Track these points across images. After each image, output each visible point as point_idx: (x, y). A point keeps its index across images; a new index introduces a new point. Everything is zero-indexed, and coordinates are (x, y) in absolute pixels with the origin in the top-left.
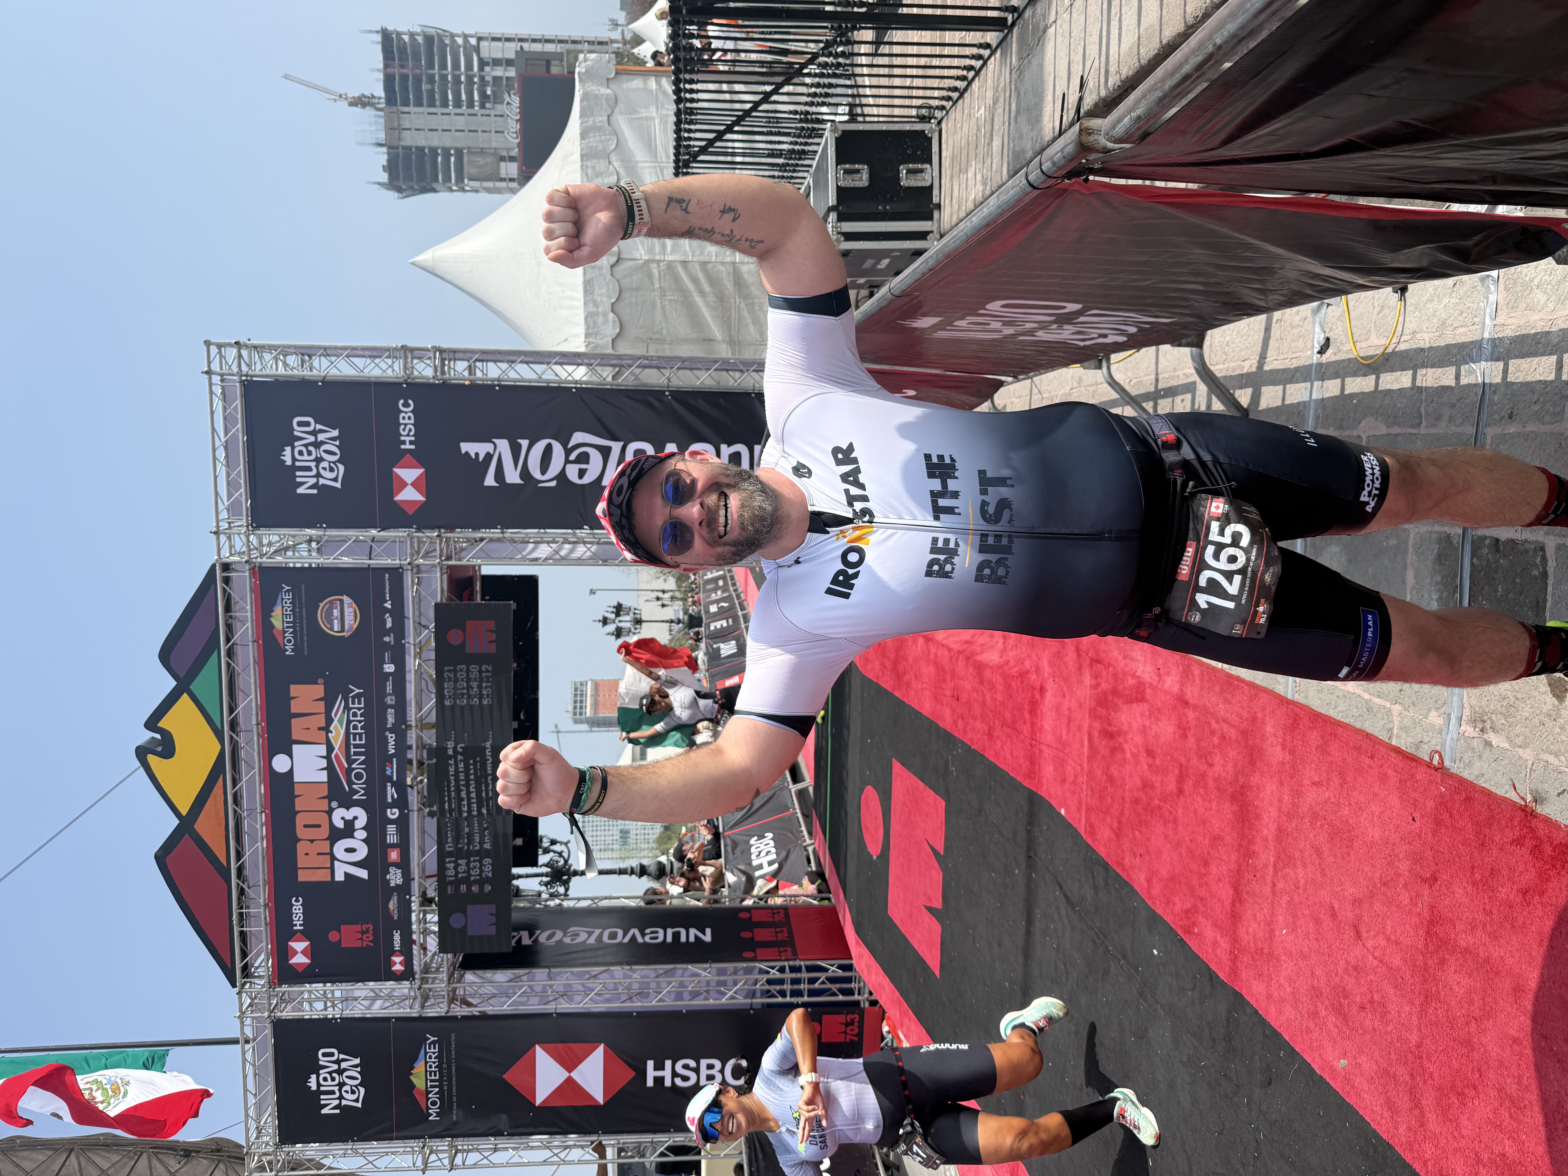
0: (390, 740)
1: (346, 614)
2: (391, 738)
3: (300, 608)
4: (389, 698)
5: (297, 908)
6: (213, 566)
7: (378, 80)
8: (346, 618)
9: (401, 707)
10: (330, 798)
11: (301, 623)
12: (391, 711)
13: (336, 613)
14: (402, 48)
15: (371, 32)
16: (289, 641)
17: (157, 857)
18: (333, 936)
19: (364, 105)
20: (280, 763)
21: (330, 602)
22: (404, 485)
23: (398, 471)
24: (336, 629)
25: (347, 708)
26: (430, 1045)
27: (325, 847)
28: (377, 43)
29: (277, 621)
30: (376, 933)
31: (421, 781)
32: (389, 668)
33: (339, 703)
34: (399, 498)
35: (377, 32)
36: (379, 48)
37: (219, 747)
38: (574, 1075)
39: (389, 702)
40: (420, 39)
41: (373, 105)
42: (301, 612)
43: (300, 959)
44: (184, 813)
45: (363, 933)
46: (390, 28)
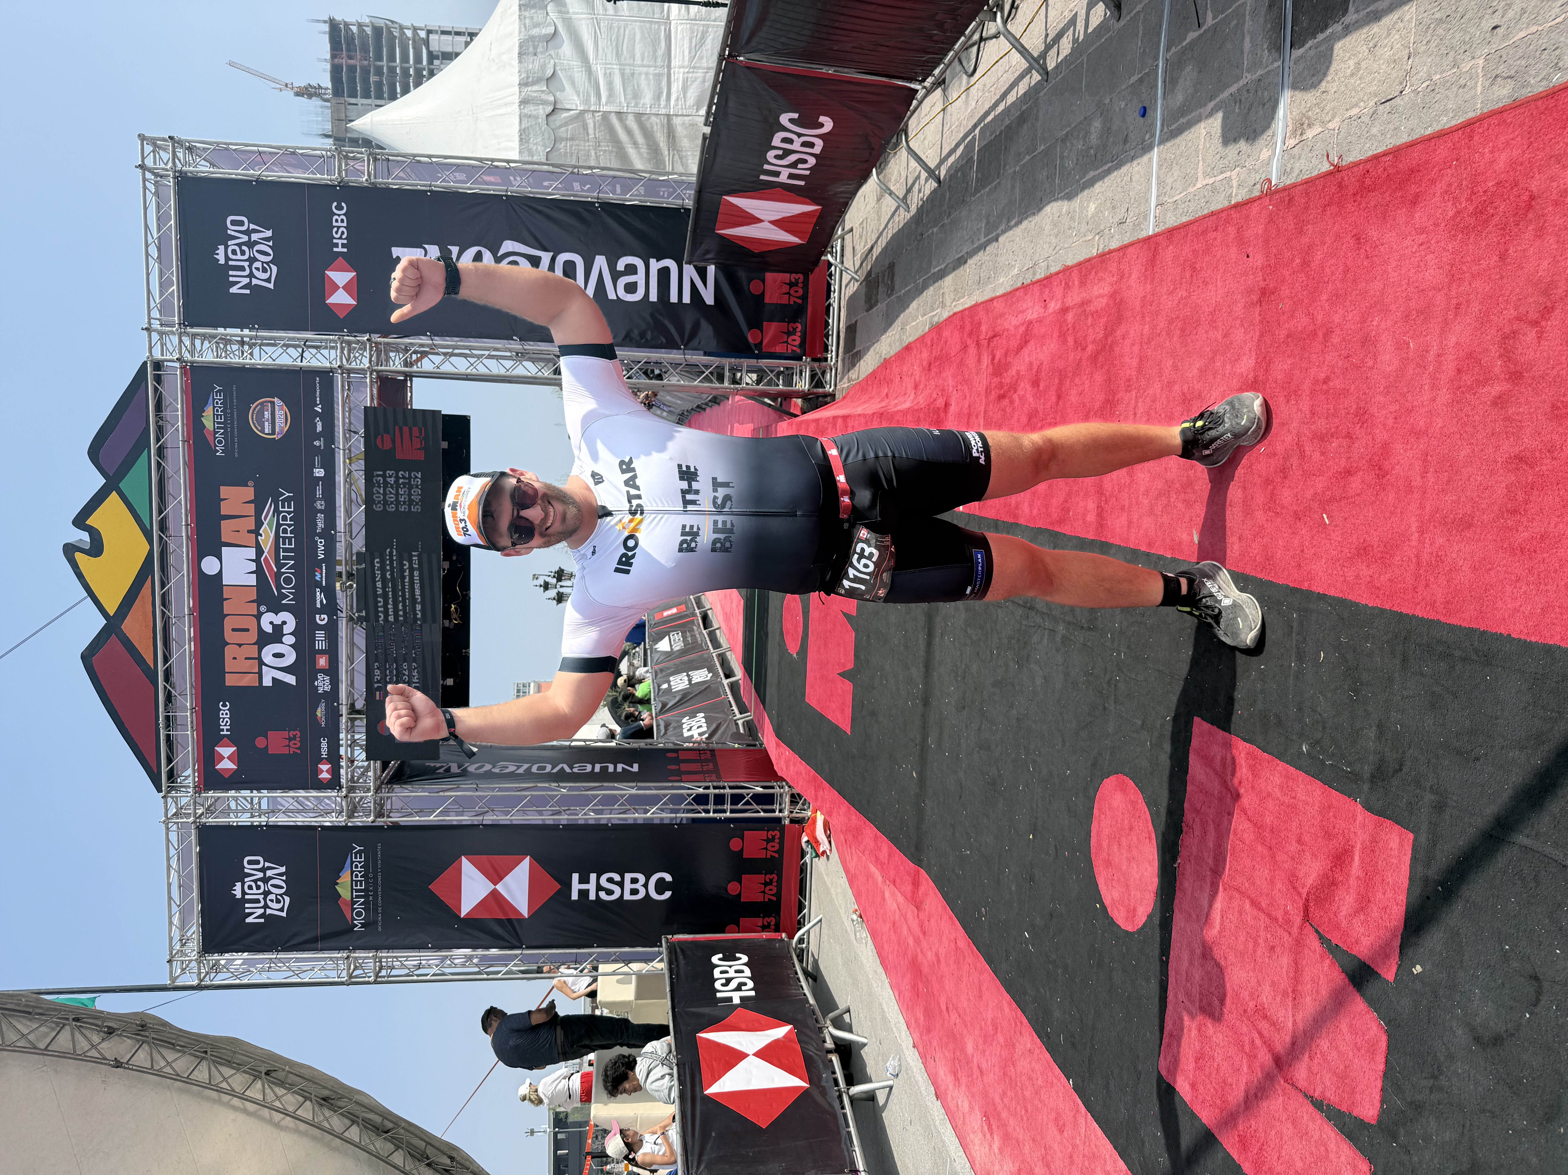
0: (320, 545)
1: (277, 416)
2: (321, 544)
3: (232, 408)
4: (318, 503)
5: (224, 713)
6: (145, 363)
7: (325, 70)
8: (277, 420)
9: (330, 513)
10: (259, 602)
11: (232, 424)
12: (320, 516)
13: (267, 415)
14: (350, 39)
15: (318, 21)
16: (220, 442)
17: (84, 657)
18: (260, 742)
19: (310, 96)
20: (210, 565)
21: (261, 404)
22: (336, 287)
23: (330, 274)
24: (267, 431)
25: (277, 511)
26: (356, 854)
27: (253, 651)
28: (325, 33)
29: (208, 422)
30: (303, 740)
31: (351, 586)
32: (319, 472)
33: (269, 508)
34: (331, 300)
35: (325, 22)
36: (326, 39)
37: (147, 547)
38: (499, 887)
39: (319, 507)
40: (368, 30)
41: (319, 95)
42: (232, 413)
43: (227, 765)
44: (111, 613)
45: (290, 739)
46: (338, 18)
